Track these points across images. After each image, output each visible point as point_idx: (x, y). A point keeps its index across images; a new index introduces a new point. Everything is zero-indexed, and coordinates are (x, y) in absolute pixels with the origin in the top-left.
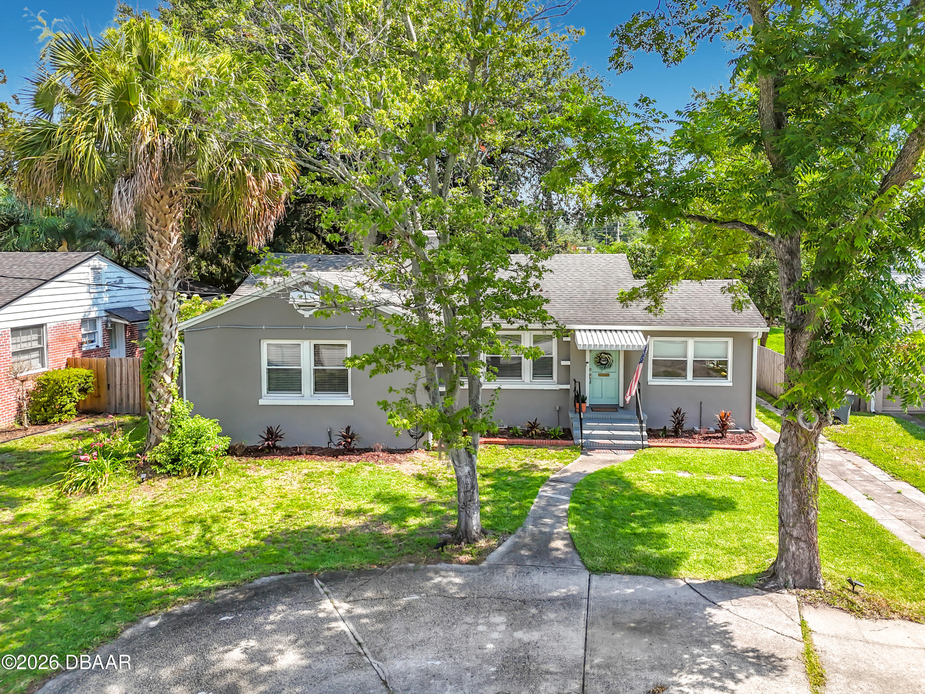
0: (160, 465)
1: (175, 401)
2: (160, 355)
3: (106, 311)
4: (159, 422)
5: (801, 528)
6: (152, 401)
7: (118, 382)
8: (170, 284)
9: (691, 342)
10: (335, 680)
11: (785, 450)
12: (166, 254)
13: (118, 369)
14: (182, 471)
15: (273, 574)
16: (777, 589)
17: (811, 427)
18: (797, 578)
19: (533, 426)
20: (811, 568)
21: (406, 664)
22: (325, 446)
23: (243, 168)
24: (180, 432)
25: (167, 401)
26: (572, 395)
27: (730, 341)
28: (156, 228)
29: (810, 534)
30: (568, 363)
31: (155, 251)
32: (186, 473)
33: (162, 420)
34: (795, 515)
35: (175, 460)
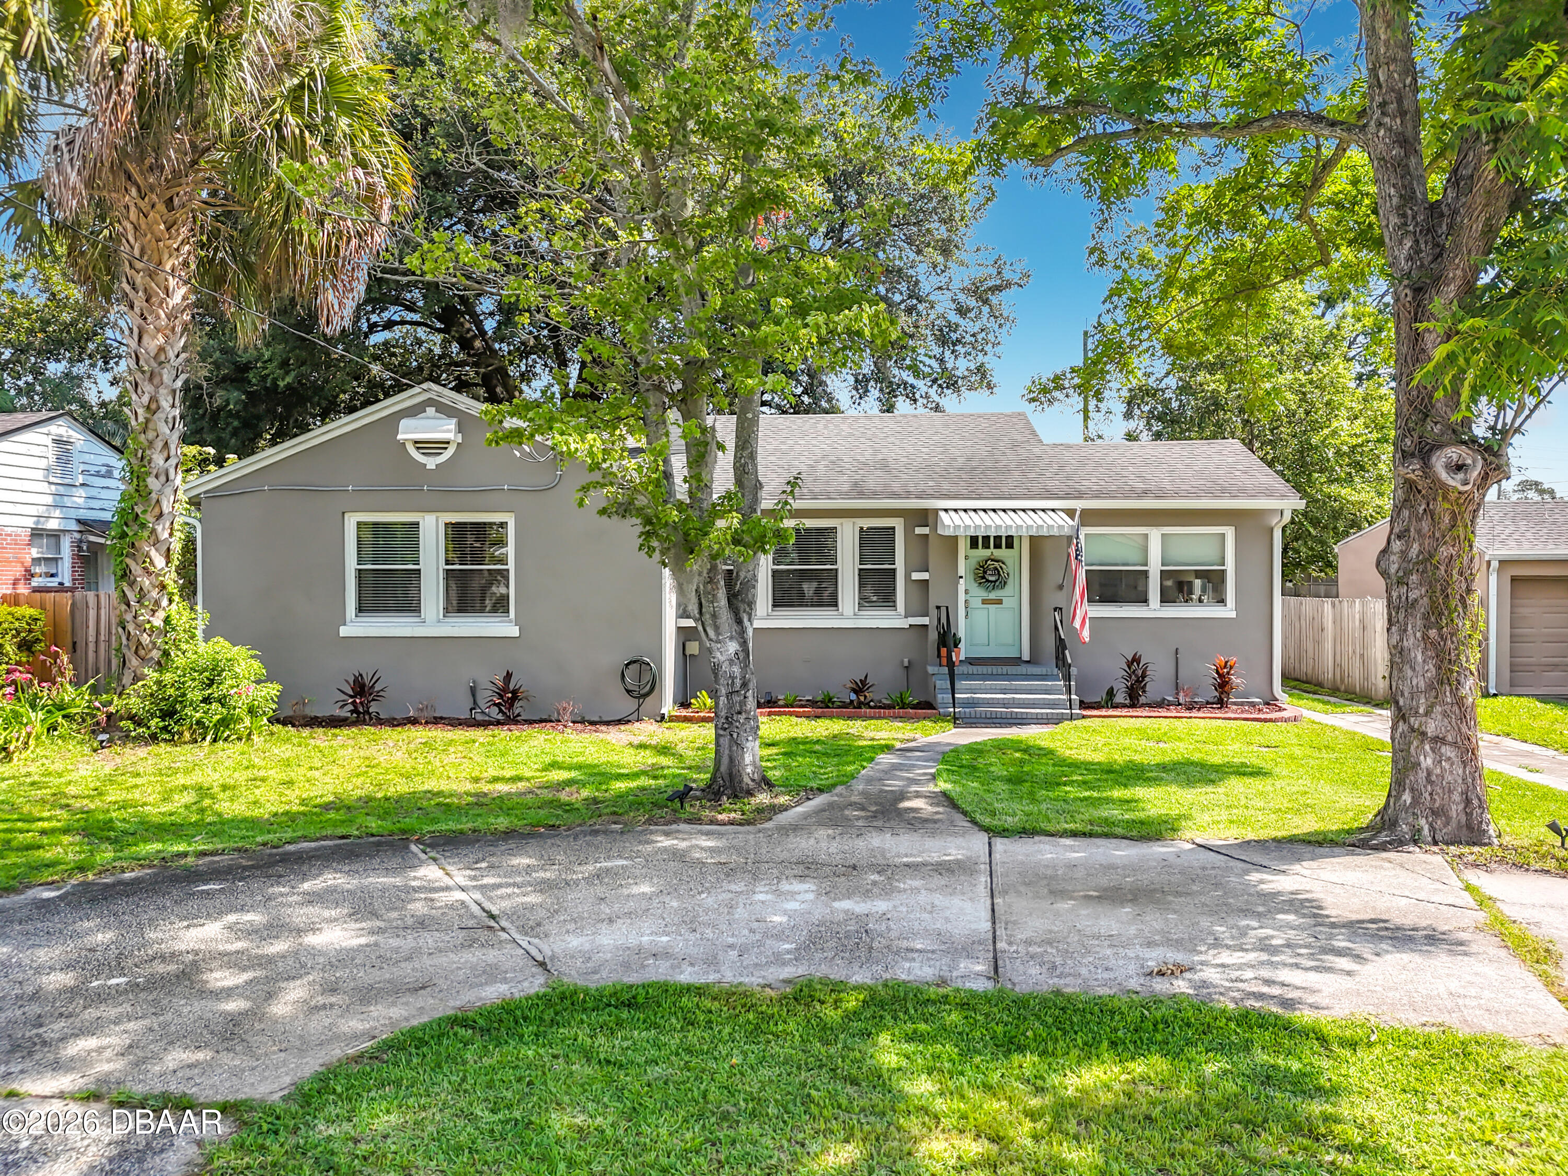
0: (138, 721)
1: (174, 605)
2: (145, 512)
3: (79, 521)
4: (139, 643)
5: (1445, 714)
6: (128, 605)
7: (92, 639)
8: (167, 376)
9: (1155, 535)
10: (427, 961)
11: (1404, 554)
12: (158, 317)
13: (92, 613)
14: (181, 734)
15: (325, 838)
16: (1398, 844)
17: (1466, 483)
18: (1439, 823)
19: (860, 688)
20: (1468, 802)
21: (593, 941)
22: (465, 715)
23: (301, 131)
24: (180, 661)
25: (157, 603)
26: (933, 636)
27: (1229, 532)
28: (139, 265)
29: (1464, 729)
30: (925, 576)
31: (137, 310)
32: (187, 735)
33: (145, 639)
34: (1430, 687)
35: (168, 714)
